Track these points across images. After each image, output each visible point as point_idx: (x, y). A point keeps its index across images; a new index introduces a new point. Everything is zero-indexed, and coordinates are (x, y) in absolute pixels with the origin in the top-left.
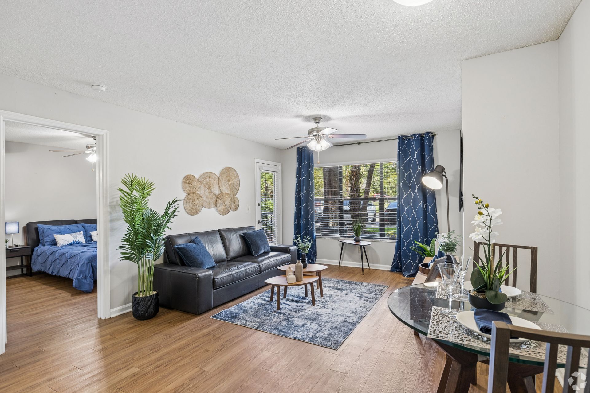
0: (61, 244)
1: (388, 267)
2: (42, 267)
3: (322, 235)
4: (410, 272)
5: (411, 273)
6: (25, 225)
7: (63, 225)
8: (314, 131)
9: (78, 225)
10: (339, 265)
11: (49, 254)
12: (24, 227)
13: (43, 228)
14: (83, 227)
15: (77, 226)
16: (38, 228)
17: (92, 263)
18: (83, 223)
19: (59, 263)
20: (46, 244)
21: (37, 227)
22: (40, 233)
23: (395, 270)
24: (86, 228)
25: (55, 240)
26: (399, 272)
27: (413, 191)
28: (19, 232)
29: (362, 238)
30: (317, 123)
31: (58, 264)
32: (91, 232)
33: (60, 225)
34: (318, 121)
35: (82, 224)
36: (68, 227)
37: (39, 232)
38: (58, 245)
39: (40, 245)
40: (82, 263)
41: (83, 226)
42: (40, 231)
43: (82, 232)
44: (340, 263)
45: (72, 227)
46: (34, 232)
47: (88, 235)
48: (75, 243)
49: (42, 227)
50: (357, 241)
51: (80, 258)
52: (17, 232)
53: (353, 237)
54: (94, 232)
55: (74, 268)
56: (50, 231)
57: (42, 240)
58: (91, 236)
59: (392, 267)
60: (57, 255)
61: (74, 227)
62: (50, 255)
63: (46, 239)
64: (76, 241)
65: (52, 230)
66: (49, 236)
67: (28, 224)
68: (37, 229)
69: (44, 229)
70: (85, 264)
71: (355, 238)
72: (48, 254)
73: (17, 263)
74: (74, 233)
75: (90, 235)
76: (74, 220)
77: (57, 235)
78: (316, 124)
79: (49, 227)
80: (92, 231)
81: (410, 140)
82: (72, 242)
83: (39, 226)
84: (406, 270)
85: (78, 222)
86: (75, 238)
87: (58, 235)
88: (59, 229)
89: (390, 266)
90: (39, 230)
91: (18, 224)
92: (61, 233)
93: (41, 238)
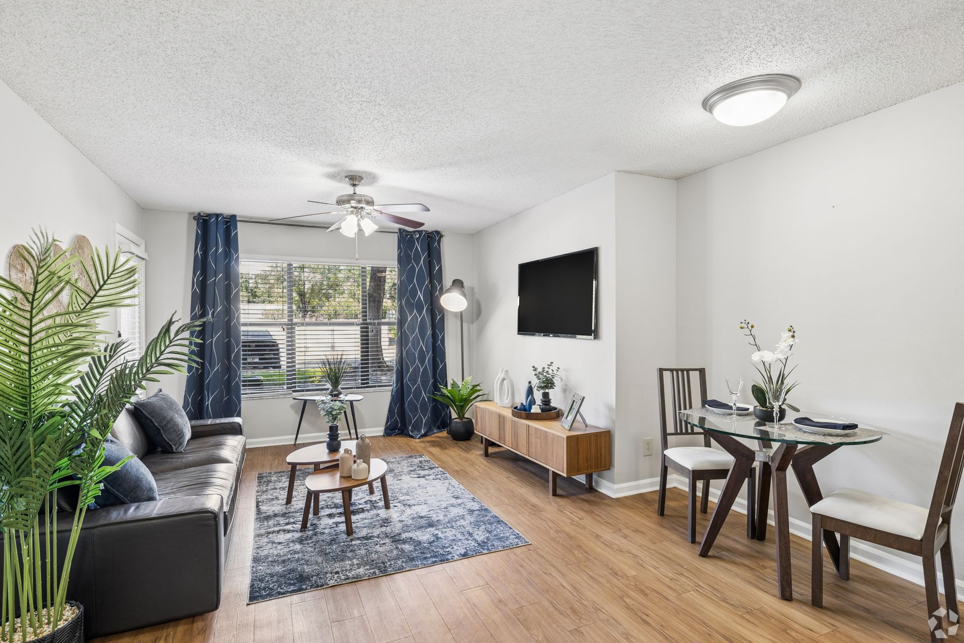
1: (379, 431)
3: (251, 393)
4: (420, 431)
5: (423, 432)
8: (352, 200)
10: (295, 442)
23: (391, 432)
26: (398, 434)
27: (420, 313)
29: (342, 389)
30: (354, 185)
34: (357, 183)
44: (296, 439)
50: (335, 395)
53: (328, 389)
59: (385, 429)
71: (332, 391)
78: (353, 188)
81: (412, 237)
84: (415, 429)
89: (383, 428)
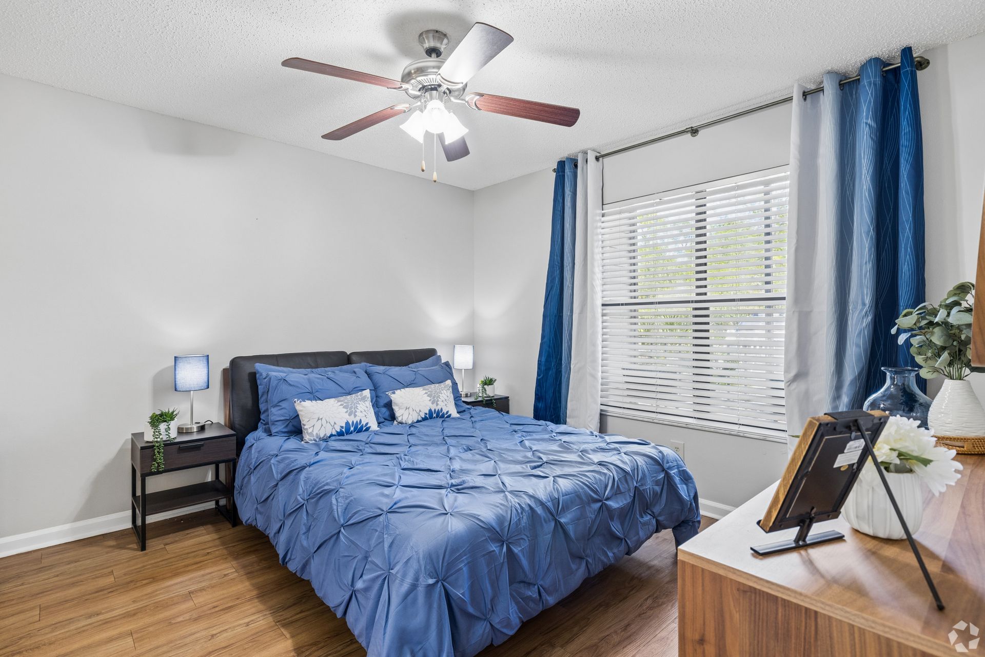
0: (314, 434)
2: (259, 516)
6: (227, 365)
7: (317, 367)
9: (356, 370)
11: (280, 476)
12: (225, 371)
13: (268, 375)
14: (369, 375)
15: (355, 372)
16: (257, 375)
17: (445, 583)
18: (369, 365)
19: (309, 530)
20: (274, 430)
21: (253, 371)
22: (261, 389)
24: (376, 377)
25: (298, 415)
28: (208, 387)
31: (304, 534)
32: (389, 393)
33: (311, 367)
35: (363, 364)
36: (331, 375)
37: (259, 387)
38: (307, 437)
39: (260, 433)
40: (405, 587)
41: (366, 372)
42: (261, 385)
43: (367, 393)
45: (342, 374)
46: (246, 385)
47: (383, 401)
48: (352, 429)
49: (264, 375)
51: (391, 546)
52: (205, 385)
54: (398, 392)
55: (367, 590)
56: (284, 387)
57: (264, 412)
58: (389, 405)
60: (301, 490)
61: (346, 375)
62: (282, 479)
63: (275, 414)
64: (353, 422)
65: (290, 385)
66: (284, 404)
67: (235, 362)
68: (253, 377)
69: (270, 379)
70: (421, 590)
72: (277, 473)
73: (206, 476)
74: (349, 397)
75: (386, 401)
76: (344, 353)
77: (303, 403)
79: (283, 375)
80: (393, 390)
82: (344, 425)
83: (260, 370)
85: (354, 358)
86: (350, 415)
87: (307, 403)
88: (309, 380)
90: (259, 382)
91: (205, 362)
92: (315, 395)
93: (262, 407)
